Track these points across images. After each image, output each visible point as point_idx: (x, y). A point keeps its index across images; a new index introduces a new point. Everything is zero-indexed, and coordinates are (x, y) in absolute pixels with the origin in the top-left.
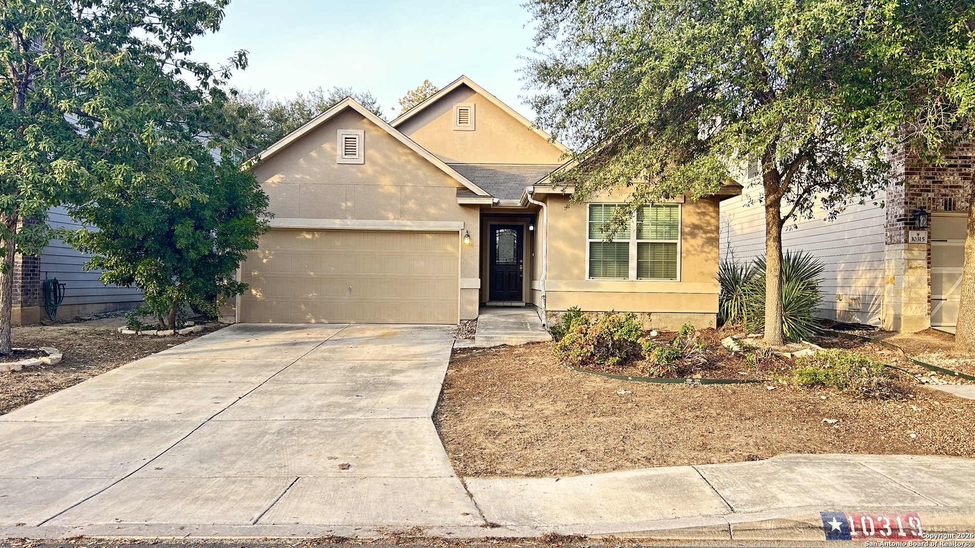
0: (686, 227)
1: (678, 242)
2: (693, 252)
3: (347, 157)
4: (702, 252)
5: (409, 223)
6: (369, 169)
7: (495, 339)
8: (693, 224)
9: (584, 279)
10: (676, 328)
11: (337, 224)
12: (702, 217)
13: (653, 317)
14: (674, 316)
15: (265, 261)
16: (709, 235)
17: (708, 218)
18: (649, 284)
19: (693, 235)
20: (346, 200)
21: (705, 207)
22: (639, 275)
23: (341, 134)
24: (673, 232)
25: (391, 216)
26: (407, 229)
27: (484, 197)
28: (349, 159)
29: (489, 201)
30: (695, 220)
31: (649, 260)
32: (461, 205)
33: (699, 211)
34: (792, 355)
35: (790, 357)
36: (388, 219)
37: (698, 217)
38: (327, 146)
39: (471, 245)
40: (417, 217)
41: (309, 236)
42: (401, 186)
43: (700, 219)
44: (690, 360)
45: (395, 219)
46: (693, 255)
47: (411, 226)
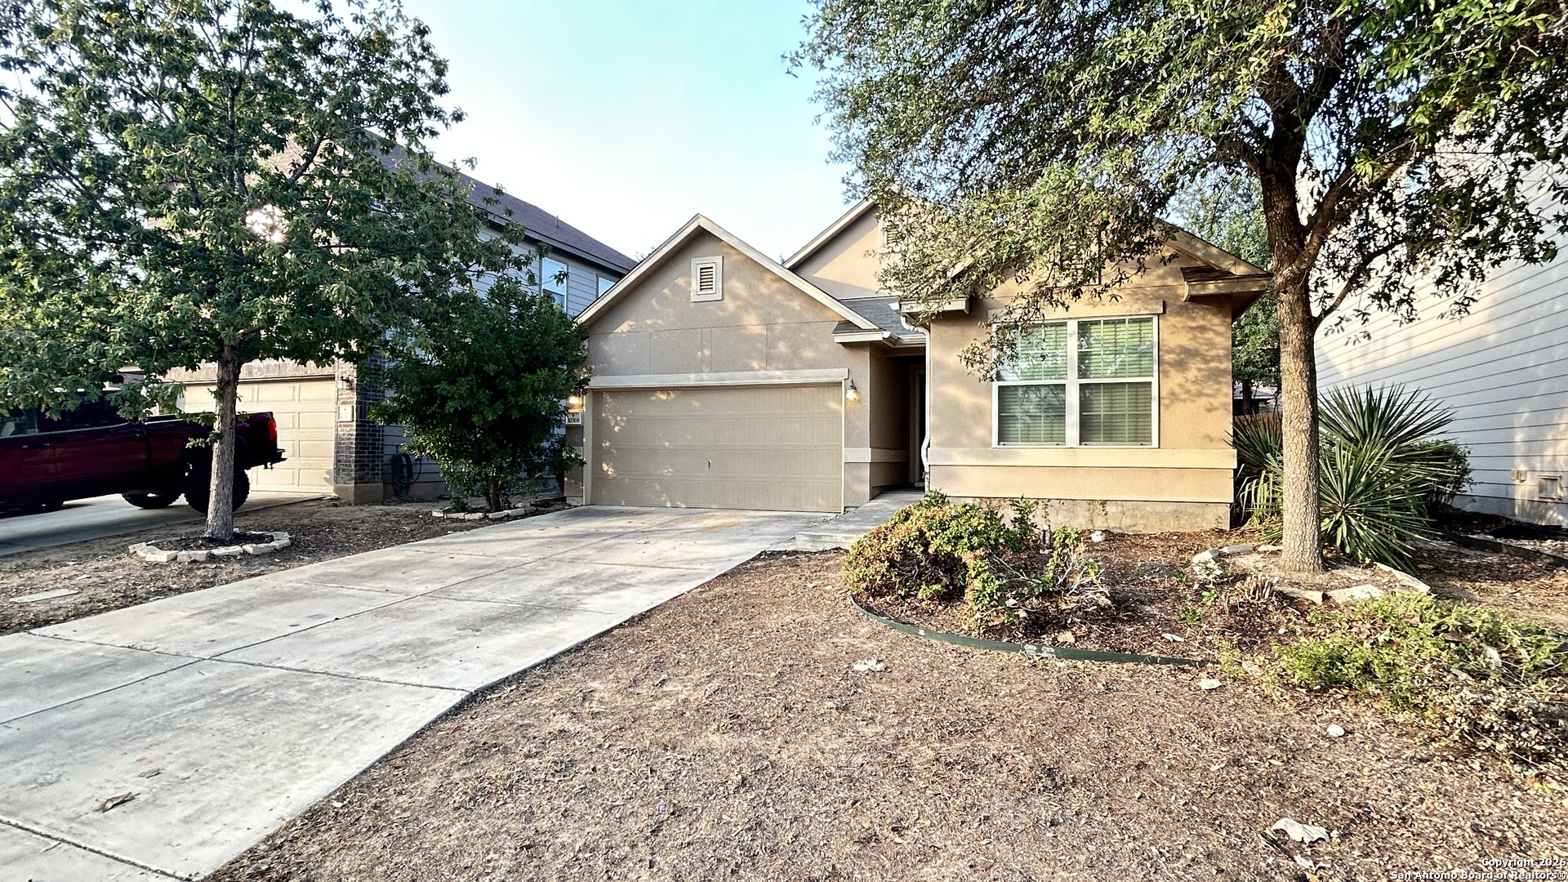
0: (1169, 352)
1: (1154, 380)
2: (1184, 396)
3: (703, 292)
4: (1200, 394)
5: (778, 373)
6: (730, 305)
7: (824, 539)
8: (1181, 347)
9: (989, 445)
10: (1153, 527)
11: (692, 379)
12: (1199, 335)
13: (1109, 508)
14: (1149, 508)
15: (616, 429)
16: (1213, 365)
17: (1210, 335)
18: (1100, 454)
19: (1180, 365)
20: (701, 349)
21: (1203, 319)
22: (1084, 438)
23: (696, 262)
24: (1145, 362)
25: (755, 365)
26: (776, 381)
27: (870, 330)
28: (706, 296)
29: (877, 337)
30: (1184, 340)
31: (1102, 413)
32: (844, 344)
33: (1193, 324)
34: (1325, 597)
35: (1319, 600)
36: (752, 369)
37: (1190, 336)
38: (681, 281)
39: (859, 401)
40: (788, 364)
41: (663, 397)
42: (769, 324)
43: (1195, 338)
44: (1075, 598)
45: (761, 368)
46: (1184, 401)
47: (780, 378)
